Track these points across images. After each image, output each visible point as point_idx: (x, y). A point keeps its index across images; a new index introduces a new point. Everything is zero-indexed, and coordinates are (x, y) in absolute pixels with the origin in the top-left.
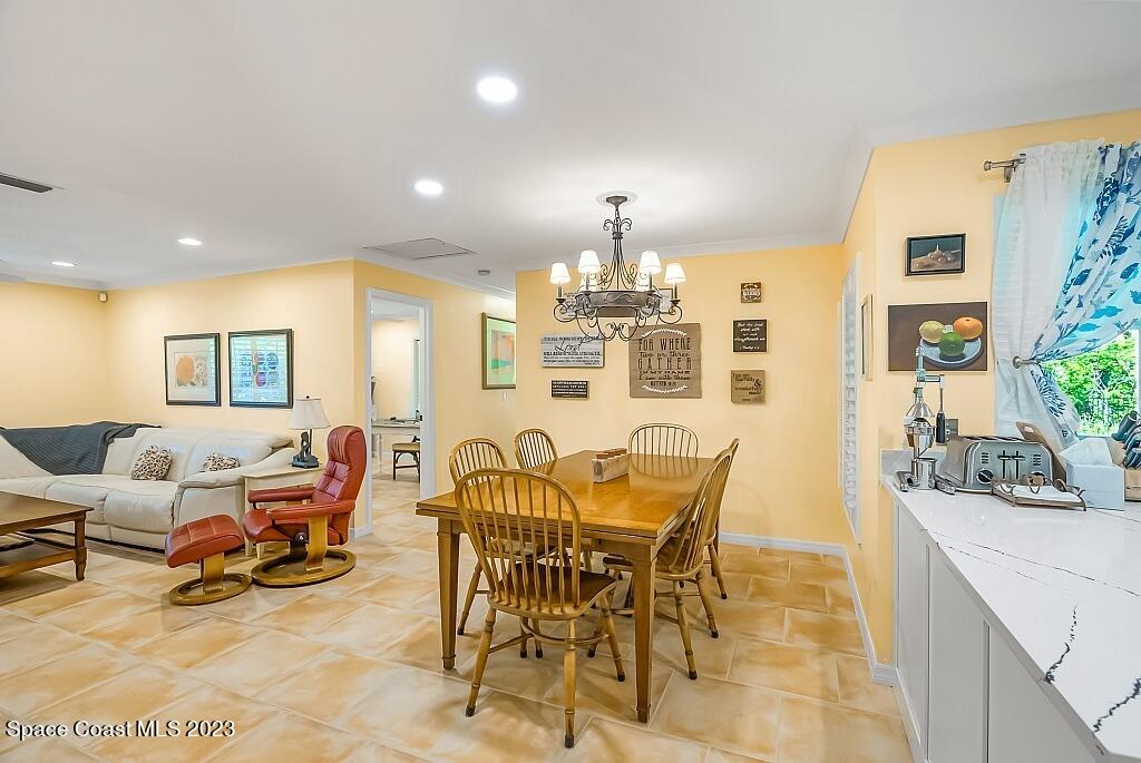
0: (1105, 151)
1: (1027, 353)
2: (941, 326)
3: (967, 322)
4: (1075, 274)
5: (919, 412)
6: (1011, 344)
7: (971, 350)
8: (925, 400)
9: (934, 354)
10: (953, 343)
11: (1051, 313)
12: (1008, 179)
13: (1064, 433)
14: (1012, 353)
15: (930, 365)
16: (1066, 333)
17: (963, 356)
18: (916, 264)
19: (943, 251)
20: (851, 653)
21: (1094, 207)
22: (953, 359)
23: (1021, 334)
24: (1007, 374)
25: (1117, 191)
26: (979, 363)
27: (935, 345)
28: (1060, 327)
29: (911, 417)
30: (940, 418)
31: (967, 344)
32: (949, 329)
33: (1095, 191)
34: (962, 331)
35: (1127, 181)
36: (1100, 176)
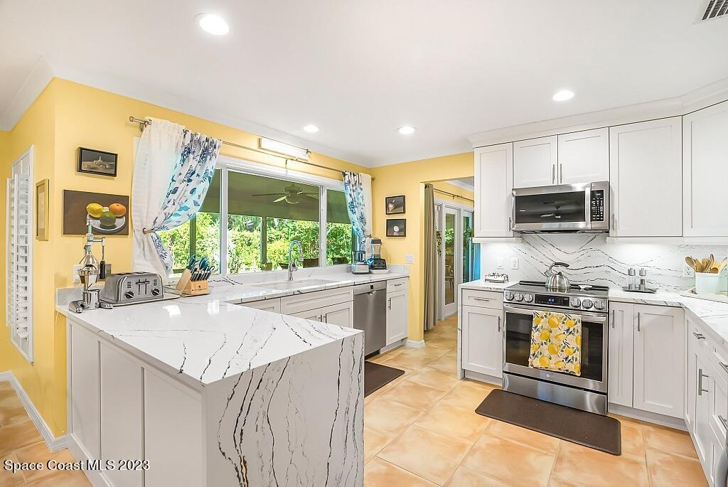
0: (185, 132)
1: (150, 226)
2: (101, 207)
3: (117, 206)
4: (172, 188)
5: (88, 261)
6: (142, 221)
7: (119, 223)
8: (93, 253)
9: (97, 224)
10: (108, 218)
11: (161, 207)
12: (142, 130)
13: (167, 268)
14: (142, 225)
15: (95, 231)
16: (167, 217)
17: (115, 227)
18: (85, 165)
19: (104, 161)
20: (31, 444)
21: (180, 157)
22: (108, 228)
23: (147, 216)
24: (139, 237)
25: (189, 152)
26: (124, 231)
27: (97, 219)
28: (165, 214)
29: (83, 265)
30: (102, 265)
31: (117, 219)
32: (106, 209)
33: (181, 150)
34: (114, 211)
35: (193, 149)
36: (183, 144)
